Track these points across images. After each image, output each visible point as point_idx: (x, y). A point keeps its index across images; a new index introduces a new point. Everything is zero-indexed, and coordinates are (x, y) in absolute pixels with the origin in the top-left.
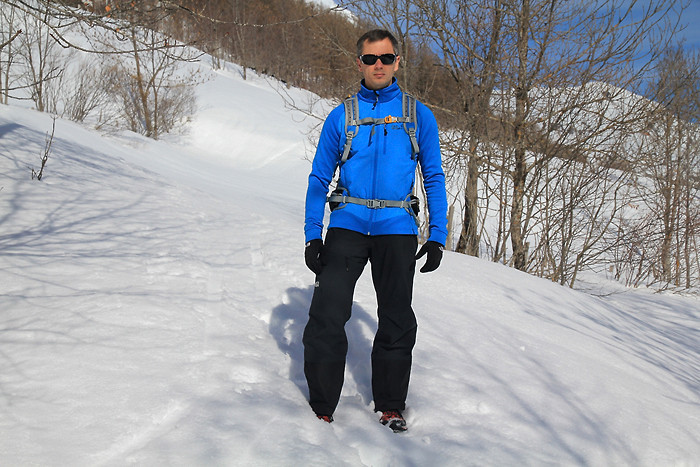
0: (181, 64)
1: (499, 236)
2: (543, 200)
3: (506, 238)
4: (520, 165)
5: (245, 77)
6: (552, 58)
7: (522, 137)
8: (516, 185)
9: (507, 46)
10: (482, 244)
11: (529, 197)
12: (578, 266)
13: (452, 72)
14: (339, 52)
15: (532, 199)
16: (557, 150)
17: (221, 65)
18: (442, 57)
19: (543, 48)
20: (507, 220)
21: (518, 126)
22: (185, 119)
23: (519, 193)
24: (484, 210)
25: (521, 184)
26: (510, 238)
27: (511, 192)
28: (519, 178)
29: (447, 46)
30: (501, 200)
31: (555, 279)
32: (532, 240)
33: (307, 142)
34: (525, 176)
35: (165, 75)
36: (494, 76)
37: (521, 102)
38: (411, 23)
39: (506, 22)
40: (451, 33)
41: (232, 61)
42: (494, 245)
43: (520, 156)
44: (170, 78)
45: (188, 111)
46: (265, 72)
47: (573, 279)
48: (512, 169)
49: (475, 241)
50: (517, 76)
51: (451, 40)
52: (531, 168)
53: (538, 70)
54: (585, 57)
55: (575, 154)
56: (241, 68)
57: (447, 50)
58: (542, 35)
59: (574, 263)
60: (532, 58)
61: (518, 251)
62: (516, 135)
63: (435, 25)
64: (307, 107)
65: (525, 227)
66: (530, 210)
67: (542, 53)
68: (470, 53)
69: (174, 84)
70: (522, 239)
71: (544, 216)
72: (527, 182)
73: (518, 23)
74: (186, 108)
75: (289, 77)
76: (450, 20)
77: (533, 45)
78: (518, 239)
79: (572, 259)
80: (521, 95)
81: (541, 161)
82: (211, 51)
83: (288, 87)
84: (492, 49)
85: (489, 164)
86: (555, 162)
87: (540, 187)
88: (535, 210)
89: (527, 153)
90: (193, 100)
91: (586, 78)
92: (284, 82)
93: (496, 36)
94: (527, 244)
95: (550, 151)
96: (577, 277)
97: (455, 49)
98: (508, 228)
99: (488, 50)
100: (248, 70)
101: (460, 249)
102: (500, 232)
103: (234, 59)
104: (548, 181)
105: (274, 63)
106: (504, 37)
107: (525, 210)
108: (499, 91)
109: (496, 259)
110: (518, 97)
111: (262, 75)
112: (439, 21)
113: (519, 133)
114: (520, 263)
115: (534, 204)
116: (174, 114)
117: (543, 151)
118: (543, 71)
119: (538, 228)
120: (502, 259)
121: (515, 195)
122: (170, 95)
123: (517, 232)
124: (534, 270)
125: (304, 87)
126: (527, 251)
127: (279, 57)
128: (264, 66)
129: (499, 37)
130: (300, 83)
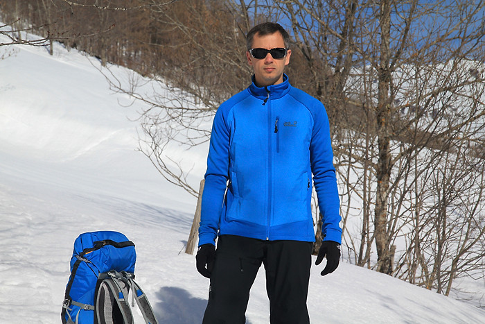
1: (363, 237)
4: (384, 156)
5: (51, 52)
7: (386, 125)
8: (379, 180)
13: (303, 50)
16: (427, 140)
19: (408, 23)
21: (381, 112)
23: (383, 189)
24: (345, 209)
25: (386, 179)
26: (374, 243)
27: (374, 186)
28: (383, 172)
32: (401, 244)
34: (390, 169)
37: (383, 83)
42: (357, 250)
43: (384, 146)
46: (74, 46)
47: (448, 288)
48: (375, 161)
50: (379, 54)
52: (396, 160)
53: (404, 48)
58: (407, 8)
59: (449, 270)
60: (396, 34)
61: (384, 256)
62: (380, 122)
65: (392, 228)
66: (397, 209)
67: (407, 30)
70: (389, 241)
72: (393, 177)
75: (104, 53)
77: (397, 21)
78: (383, 241)
80: (385, 76)
81: (410, 151)
83: (103, 64)
84: (348, 23)
85: (350, 155)
87: (408, 183)
88: (403, 208)
89: (391, 142)
92: (98, 58)
93: (352, 8)
94: (393, 248)
95: (420, 140)
99: (343, 25)
100: (55, 44)
102: (364, 234)
104: (418, 175)
106: (362, 10)
109: (360, 263)
110: (381, 78)
111: (72, 49)
113: (383, 120)
114: (386, 266)
115: (401, 202)
117: (412, 140)
119: (407, 229)
120: (366, 265)
121: (379, 191)
125: (121, 64)
126: (393, 255)
127: (90, 27)
128: (74, 39)
129: (357, 9)
130: (116, 60)
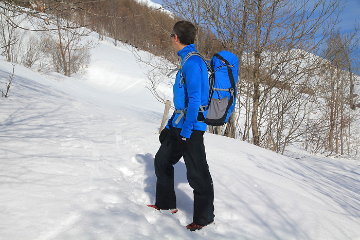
0: (82, 38)
1: (246, 127)
2: (268, 109)
3: (249, 129)
4: (256, 91)
5: (116, 45)
6: (273, 37)
7: (258, 77)
8: (254, 101)
9: (250, 31)
10: (237, 131)
11: (261, 108)
12: (286, 143)
13: (222, 43)
14: (164, 32)
15: (263, 109)
16: (276, 84)
17: (104, 39)
18: (217, 36)
19: (268, 31)
20: (250, 119)
21: (255, 71)
22: (84, 66)
23: (256, 106)
24: (238, 114)
25: (257, 101)
26: (251, 128)
27: (252, 105)
28: (256, 98)
29: (220, 30)
30: (247, 109)
31: (274, 150)
32: (263, 130)
33: (147, 78)
34: (259, 97)
35: (74, 43)
36: (244, 45)
37: (257, 58)
38: (201, 18)
39: (250, 18)
40: (222, 23)
41: (110, 37)
42: (243, 132)
43: (257, 87)
44: (77, 45)
45: (86, 62)
46: (127, 42)
47: (283, 150)
48: (253, 93)
49: (234, 130)
50: (255, 45)
51: (222, 27)
52: (262, 93)
53: (266, 42)
54: (290, 36)
55: (284, 86)
56: (114, 40)
57: (220, 32)
58: (268, 25)
59: (284, 142)
60: (263, 36)
61: (255, 135)
62: (255, 76)
63: (213, 19)
64: (148, 61)
65: (259, 123)
66: (262, 114)
67: (268, 34)
68: (231, 33)
69: (79, 48)
70: (257, 129)
71: (268, 117)
72: (260, 100)
73: (256, 18)
74: (85, 60)
75: (139, 45)
76: (221, 17)
77: (263, 30)
78: (255, 129)
79: (283, 139)
80: (257, 55)
81: (267, 89)
82: (99, 32)
83: (138, 50)
84: (243, 31)
85: (241, 90)
86: (275, 90)
87: (267, 102)
88: (264, 114)
89: (260, 85)
90: (89, 56)
91: (290, 47)
92: (136, 47)
93: (244, 25)
94: (260, 132)
95: (271, 84)
96: (285, 149)
97: (224, 31)
98: (250, 123)
99: (240, 32)
100: (117, 41)
101: (226, 134)
102: (246, 125)
103: (111, 36)
104: (271, 99)
105: (131, 37)
106: (249, 25)
107: (259, 114)
108: (246, 53)
109: (244, 139)
110: (256, 56)
111: (125, 44)
112: (215, 17)
113: (256, 74)
114: (256, 141)
115: (263, 111)
116: (79, 64)
117: (268, 84)
118: (268, 43)
119: (265, 124)
120: (247, 139)
121: (254, 106)
122: (77, 54)
123: (255, 125)
124: (264, 145)
125: (147, 50)
126: (260, 135)
127: (134, 34)
128: (126, 39)
129: (246, 25)
130: (145, 49)
